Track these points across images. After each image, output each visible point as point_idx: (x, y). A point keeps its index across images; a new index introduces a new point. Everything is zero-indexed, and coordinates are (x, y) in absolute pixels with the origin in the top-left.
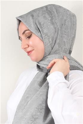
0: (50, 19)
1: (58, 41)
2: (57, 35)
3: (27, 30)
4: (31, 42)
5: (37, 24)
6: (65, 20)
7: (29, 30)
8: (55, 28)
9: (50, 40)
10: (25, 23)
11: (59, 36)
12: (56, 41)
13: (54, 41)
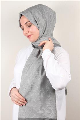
0: (42, 14)
1: (47, 29)
2: (46, 25)
3: (28, 22)
4: (31, 29)
5: (35, 18)
6: (50, 16)
7: (30, 22)
8: (45, 21)
9: (43, 28)
10: (27, 17)
11: (47, 26)
12: (45, 29)
13: (44, 29)
